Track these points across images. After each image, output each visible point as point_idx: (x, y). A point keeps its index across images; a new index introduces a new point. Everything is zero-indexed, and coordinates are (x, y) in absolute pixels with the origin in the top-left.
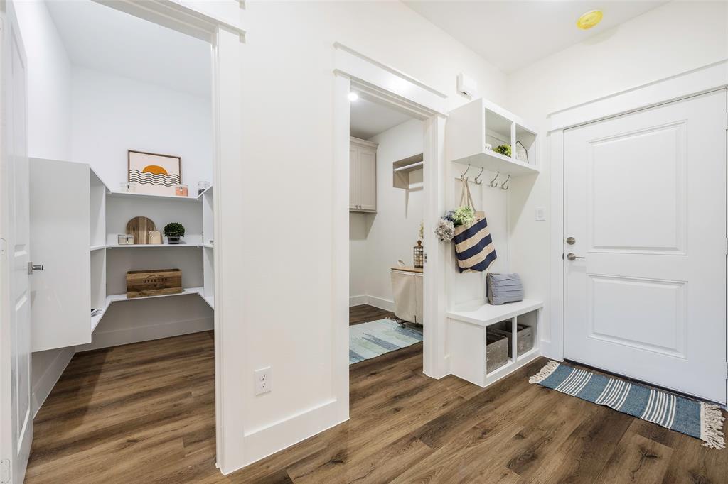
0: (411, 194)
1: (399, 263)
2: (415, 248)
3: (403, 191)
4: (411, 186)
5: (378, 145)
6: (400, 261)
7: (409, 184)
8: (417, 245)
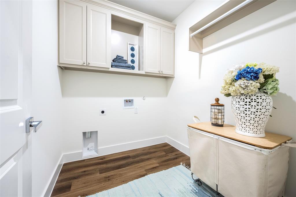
0: (204, 58)
1: (194, 118)
2: (212, 105)
3: (197, 55)
4: (204, 51)
5: (176, 25)
6: (195, 117)
7: (203, 49)
8: (215, 102)
